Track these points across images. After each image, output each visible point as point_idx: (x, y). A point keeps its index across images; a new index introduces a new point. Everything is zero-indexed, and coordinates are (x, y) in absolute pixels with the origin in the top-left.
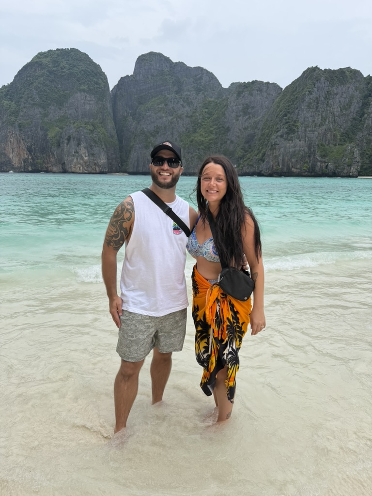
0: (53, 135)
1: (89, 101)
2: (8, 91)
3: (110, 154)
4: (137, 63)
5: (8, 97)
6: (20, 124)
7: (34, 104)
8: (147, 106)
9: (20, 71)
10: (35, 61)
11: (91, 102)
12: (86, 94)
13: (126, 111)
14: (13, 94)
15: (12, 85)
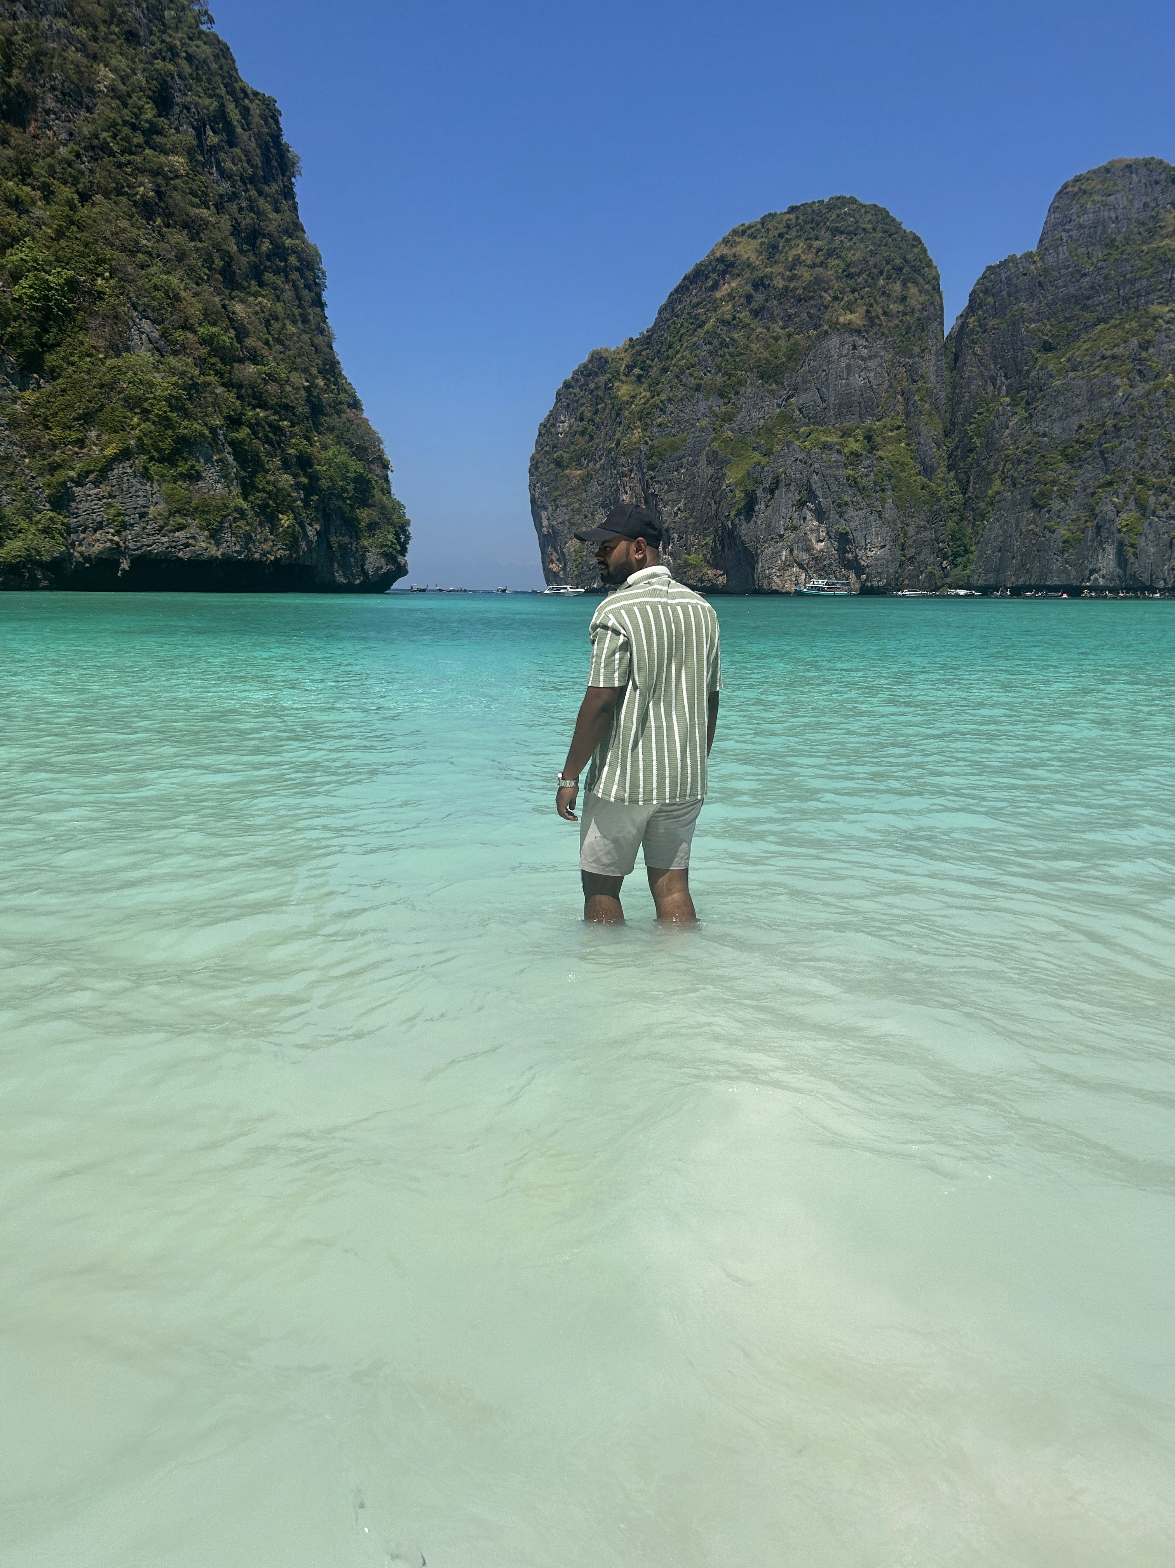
0: (739, 476)
1: (863, 359)
2: (639, 353)
3: (911, 531)
4: (1053, 209)
5: (637, 371)
6: (652, 447)
7: (698, 388)
8: (1068, 356)
9: (677, 291)
10: (718, 255)
11: (871, 364)
12: (855, 337)
13: (993, 380)
14: (648, 362)
15: (649, 337)
